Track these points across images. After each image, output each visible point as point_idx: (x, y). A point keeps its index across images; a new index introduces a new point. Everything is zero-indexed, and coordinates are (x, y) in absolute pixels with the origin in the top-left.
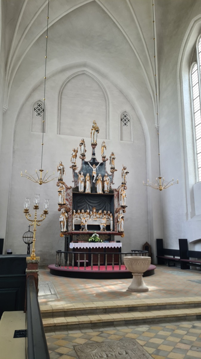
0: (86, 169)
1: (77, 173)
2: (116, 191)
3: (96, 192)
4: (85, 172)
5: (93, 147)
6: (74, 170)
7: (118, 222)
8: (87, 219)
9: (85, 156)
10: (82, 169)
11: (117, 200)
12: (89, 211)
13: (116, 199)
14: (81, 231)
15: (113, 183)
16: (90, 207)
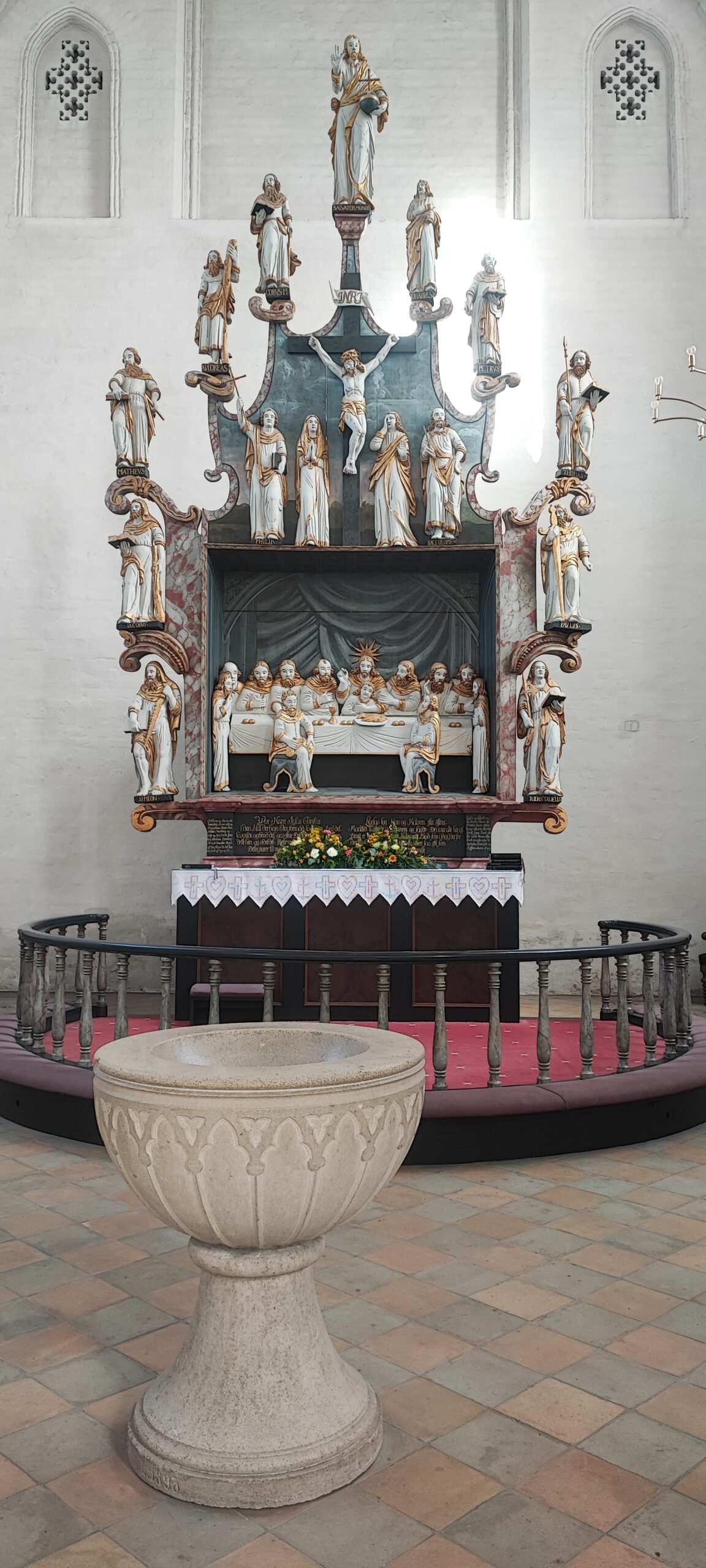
0: (301, 389)
1: (234, 418)
2: (513, 525)
3: (371, 535)
4: (295, 405)
5: (342, 232)
6: (217, 399)
7: (522, 731)
8: (317, 718)
9: (287, 298)
10: (271, 387)
11: (515, 587)
12: (328, 664)
13: (513, 578)
14: (269, 796)
15: (492, 468)
16: (341, 641)
